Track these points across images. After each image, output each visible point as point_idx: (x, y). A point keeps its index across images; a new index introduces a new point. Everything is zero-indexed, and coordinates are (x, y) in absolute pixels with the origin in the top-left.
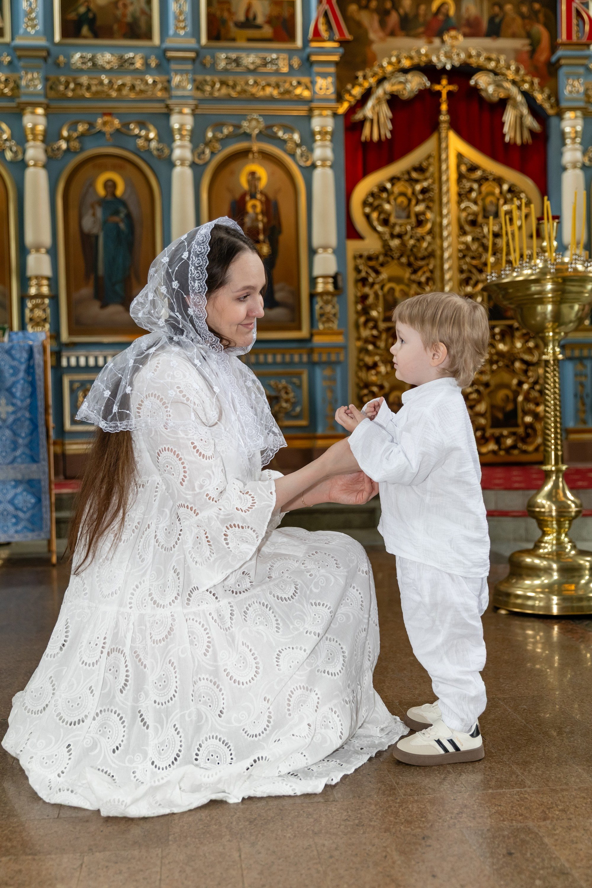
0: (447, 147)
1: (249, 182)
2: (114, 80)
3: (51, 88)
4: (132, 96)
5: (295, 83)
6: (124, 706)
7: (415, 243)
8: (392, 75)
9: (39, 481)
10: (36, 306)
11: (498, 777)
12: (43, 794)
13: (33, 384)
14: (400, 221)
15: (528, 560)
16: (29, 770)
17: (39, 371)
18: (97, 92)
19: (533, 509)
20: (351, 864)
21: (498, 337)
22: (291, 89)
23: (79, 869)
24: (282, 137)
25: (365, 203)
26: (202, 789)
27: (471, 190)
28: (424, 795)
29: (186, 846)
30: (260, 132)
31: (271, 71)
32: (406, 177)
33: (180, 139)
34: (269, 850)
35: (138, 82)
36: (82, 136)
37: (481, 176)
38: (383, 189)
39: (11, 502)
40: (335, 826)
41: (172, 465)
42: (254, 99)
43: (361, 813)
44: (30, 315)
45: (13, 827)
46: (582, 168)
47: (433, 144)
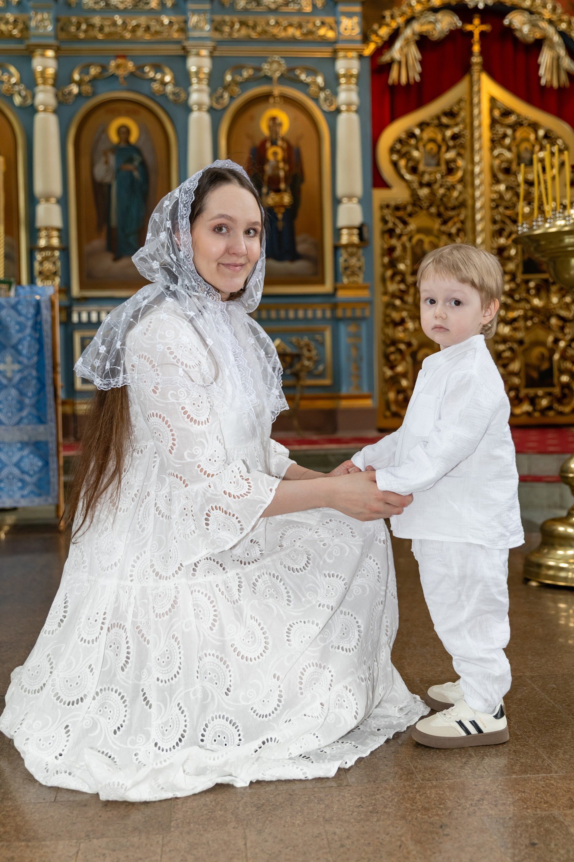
0: (479, 91)
1: (270, 128)
2: (128, 20)
3: (62, 29)
4: (147, 37)
5: (318, 23)
6: (126, 685)
7: (445, 192)
8: (422, 15)
9: (46, 443)
10: (46, 259)
11: (523, 761)
12: (40, 777)
13: (40, 341)
14: (429, 169)
15: (561, 529)
16: (24, 753)
17: (47, 327)
18: (110, 34)
19: (566, 475)
20: (363, 854)
21: (533, 292)
22: (314, 29)
23: (74, 857)
24: (305, 80)
25: (392, 150)
26: (208, 772)
27: (505, 136)
28: (443, 780)
29: (188, 833)
30: (282, 75)
31: (293, 11)
32: (436, 122)
33: (197, 83)
34: (277, 838)
35: (153, 23)
36: (94, 80)
37: (516, 121)
38: (411, 135)
39: (17, 465)
40: (348, 813)
41: (161, 432)
42: (275, 40)
43: (375, 799)
44: (39, 269)
45: (7, 811)
47: (465, 87)
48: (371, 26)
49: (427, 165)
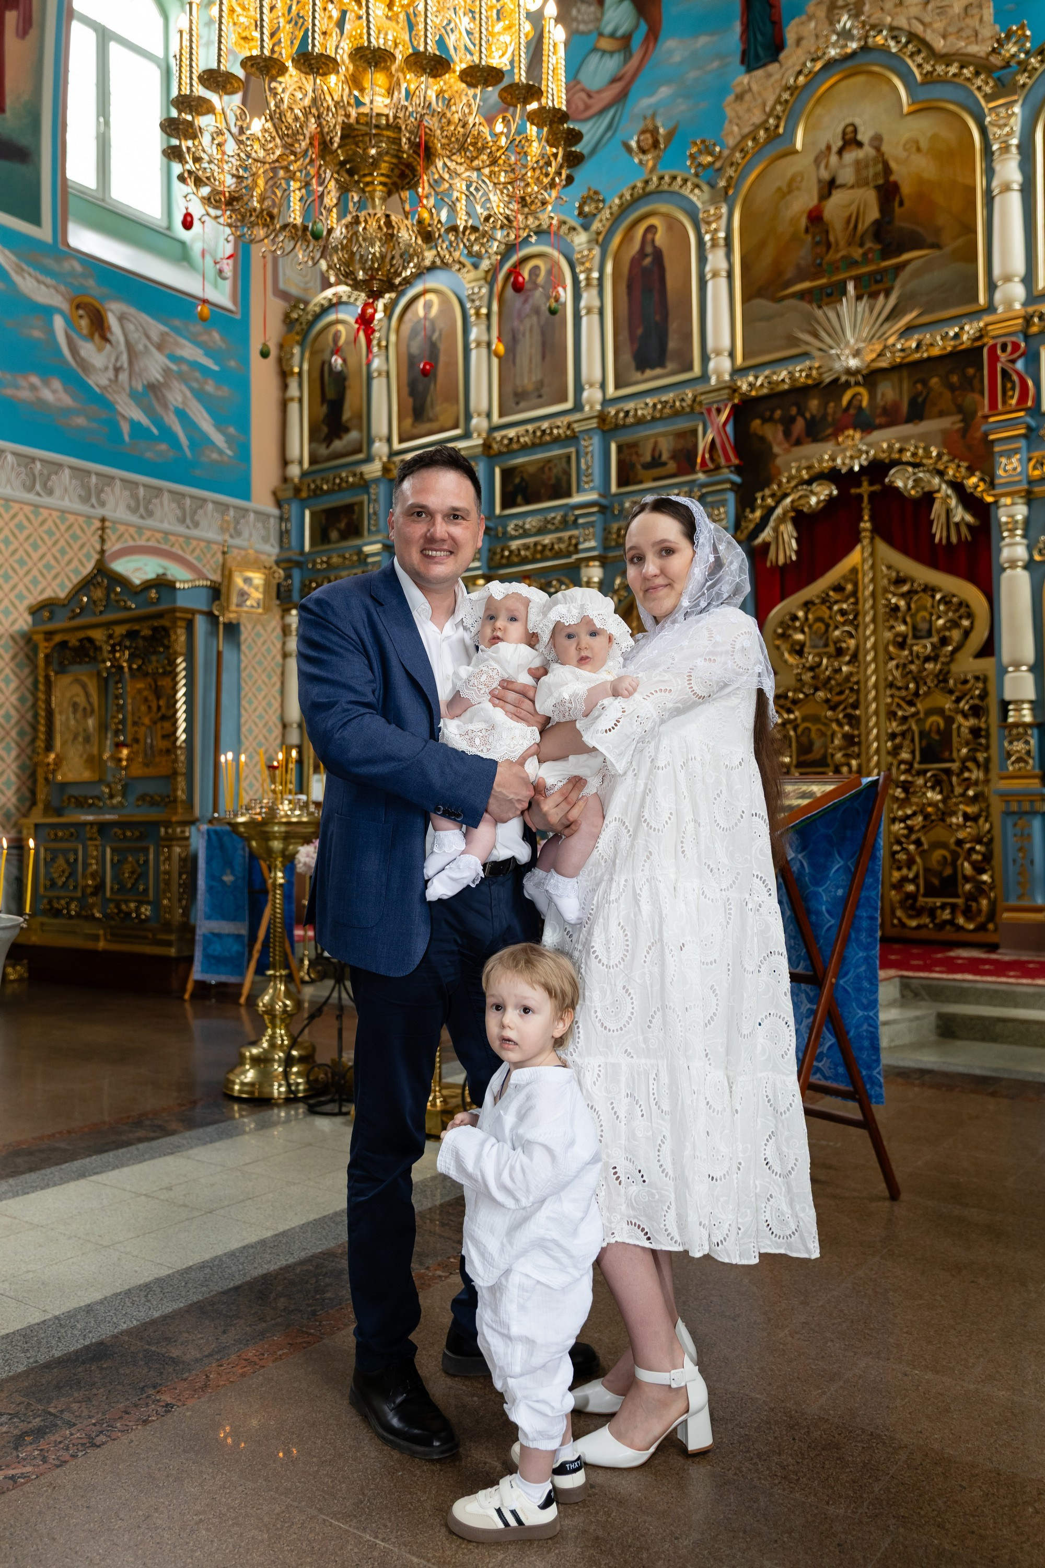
0: (869, 559)
4: (551, 555)
7: (832, 675)
14: (815, 651)
21: (929, 784)
32: (822, 599)
35: (556, 541)
37: (909, 589)
38: (794, 617)
46: (1026, 567)
47: (855, 557)
48: (744, 511)
49: (814, 646)
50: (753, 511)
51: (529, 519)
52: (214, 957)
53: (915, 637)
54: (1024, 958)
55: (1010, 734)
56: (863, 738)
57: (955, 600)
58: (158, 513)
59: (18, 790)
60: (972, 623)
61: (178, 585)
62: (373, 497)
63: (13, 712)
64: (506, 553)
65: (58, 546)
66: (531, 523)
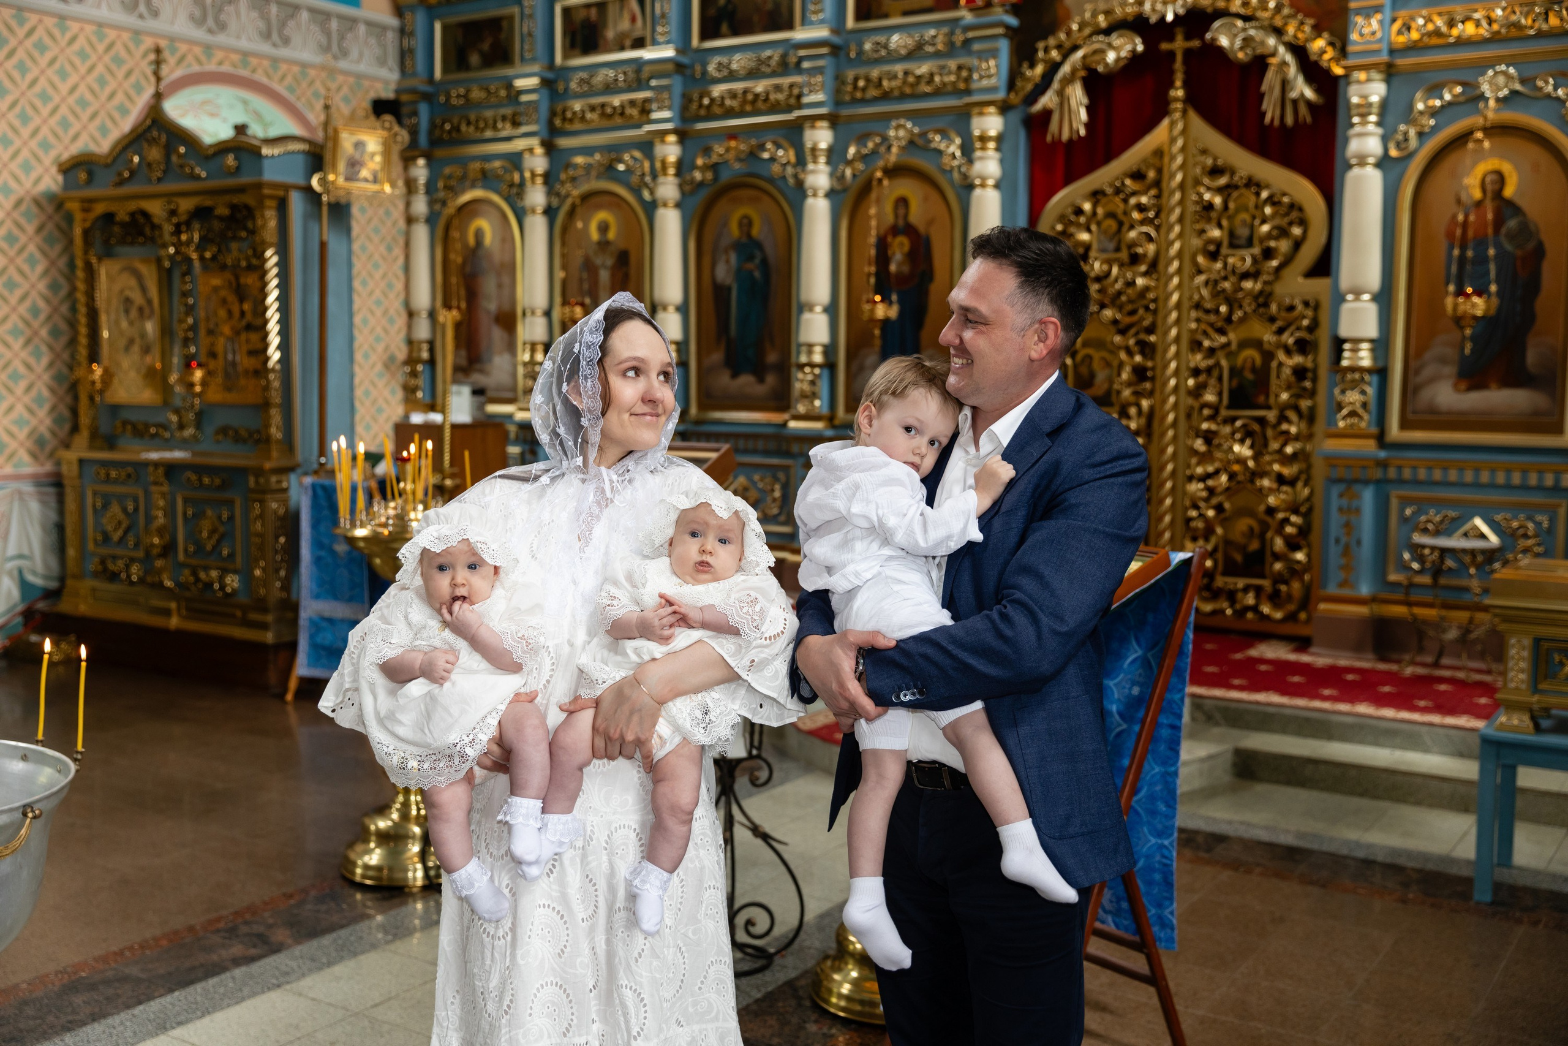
1: (896, 212)
4: (767, 107)
5: (954, 68)
7: (1123, 289)
21: (1237, 435)
22: (948, 77)
24: (938, 146)
27: (1211, 204)
30: (911, 143)
31: (928, 55)
32: (1115, 189)
37: (1227, 182)
38: (1078, 211)
42: (904, 97)
46: (1378, 165)
47: (1159, 135)
48: (1020, 65)
49: (1103, 250)
50: (1032, 66)
51: (737, 57)
52: (324, 648)
53: (1233, 245)
54: (1343, 662)
55: (1343, 380)
56: (1158, 371)
57: (1286, 200)
58: (233, 25)
59: (53, 409)
60: (1305, 232)
61: (265, 151)
62: (527, 11)
63: (41, 304)
64: (706, 101)
65: (96, 73)
66: (738, 62)
